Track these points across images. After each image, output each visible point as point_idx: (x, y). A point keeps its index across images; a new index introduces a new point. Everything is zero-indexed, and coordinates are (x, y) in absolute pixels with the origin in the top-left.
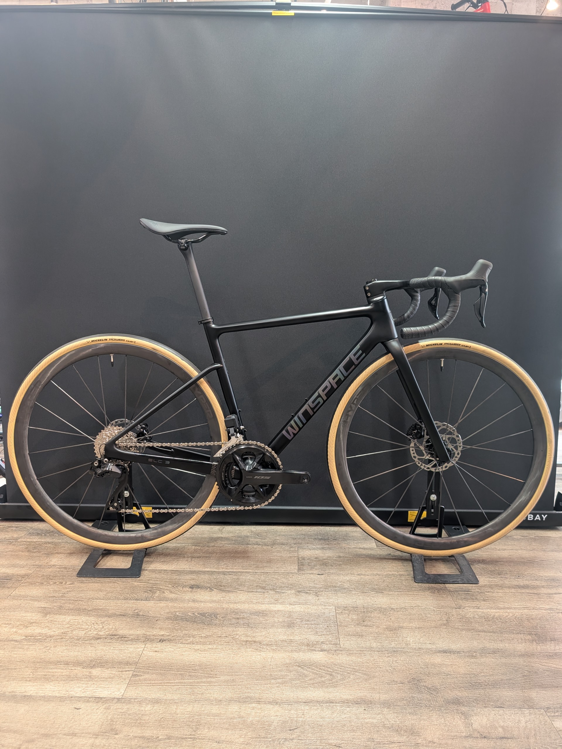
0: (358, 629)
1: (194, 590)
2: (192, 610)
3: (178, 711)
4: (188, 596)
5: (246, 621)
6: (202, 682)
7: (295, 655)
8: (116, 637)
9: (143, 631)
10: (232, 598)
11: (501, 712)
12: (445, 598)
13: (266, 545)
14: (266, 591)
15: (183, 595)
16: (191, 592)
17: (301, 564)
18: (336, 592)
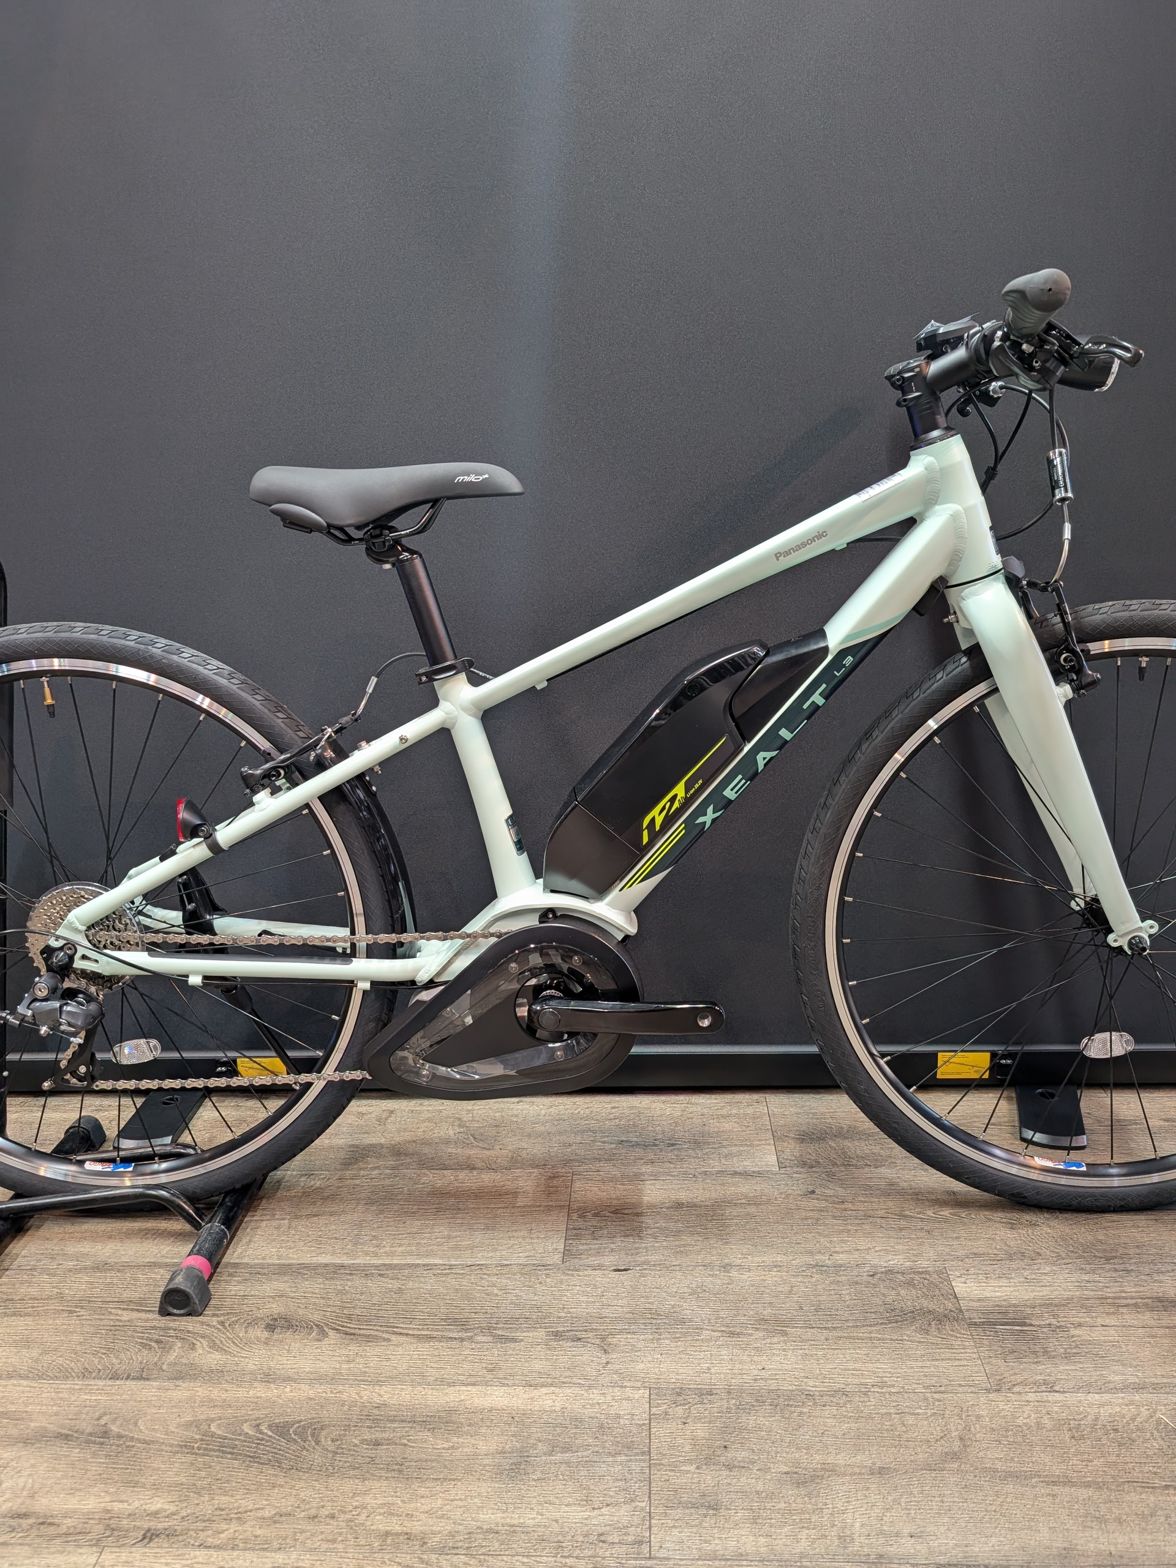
0: (709, 1478)
1: (276, 1335)
2: (257, 1414)
4: (254, 1359)
5: (398, 1455)
8: (25, 1523)
9: (107, 1499)
10: (373, 1363)
12: (959, 1351)
13: (489, 1169)
14: (468, 1334)
15: (242, 1357)
16: (266, 1344)
17: (574, 1232)
18: (657, 1336)
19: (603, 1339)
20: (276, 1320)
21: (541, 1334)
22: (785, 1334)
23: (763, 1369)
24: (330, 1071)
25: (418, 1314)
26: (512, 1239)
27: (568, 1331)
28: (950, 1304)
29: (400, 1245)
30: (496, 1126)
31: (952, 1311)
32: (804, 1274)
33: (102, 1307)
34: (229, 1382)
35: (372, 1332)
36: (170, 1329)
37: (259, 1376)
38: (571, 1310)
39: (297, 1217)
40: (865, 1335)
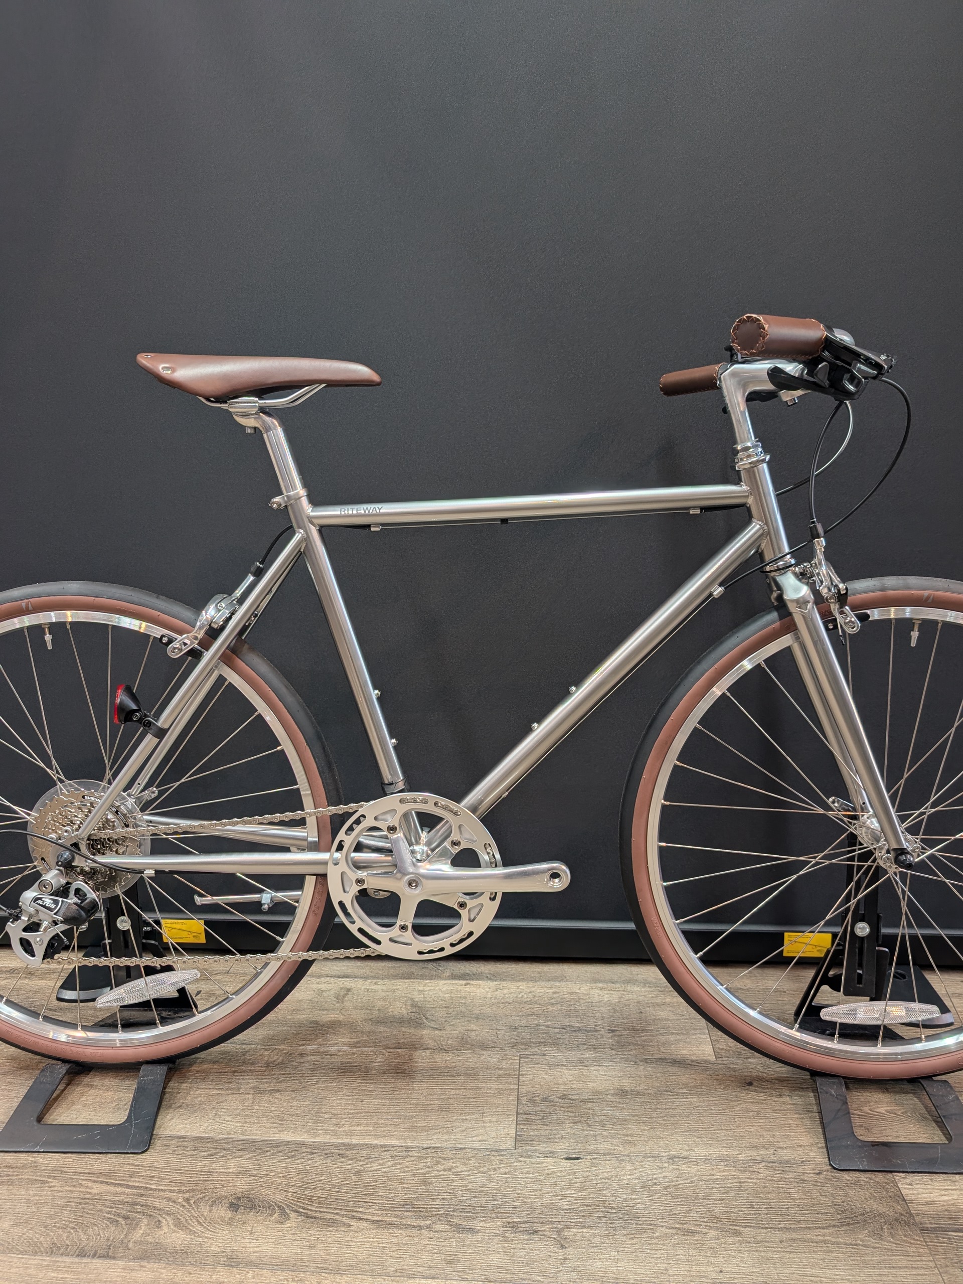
1: (239, 1215)
4: (219, 1240)
10: (334, 1249)
12: (914, 1258)
13: (441, 1049)
14: (427, 1222)
15: (206, 1238)
16: (230, 1224)
17: (525, 1116)
18: (612, 1231)
19: (559, 1233)
20: (239, 1199)
21: (498, 1224)
22: (739, 1234)
23: (721, 1272)
25: (377, 1198)
26: (465, 1121)
27: (524, 1222)
28: (899, 1207)
29: (358, 1125)
30: (446, 1007)
31: (902, 1215)
32: (750, 1169)
33: (73, 1179)
34: (193, 1264)
35: (332, 1216)
36: (137, 1204)
37: (222, 1259)
38: (526, 1200)
39: (261, 1092)
40: (819, 1237)
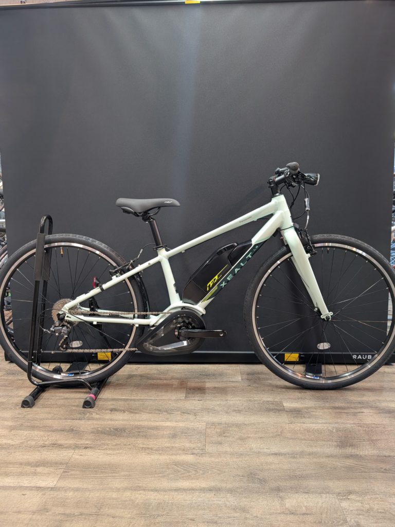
0: (220, 439)
1: (113, 412)
2: (109, 426)
3: (90, 496)
4: (108, 416)
5: (145, 434)
6: (109, 476)
7: (174, 457)
8: (56, 446)
9: (75, 441)
10: (137, 417)
11: (307, 496)
12: (283, 416)
13: (166, 380)
14: (161, 412)
15: (105, 416)
16: (110, 414)
17: (188, 393)
18: (208, 413)
19: (195, 414)
20: (112, 409)
22: (240, 413)
23: (234, 419)
24: (127, 348)
25: (148, 408)
26: (172, 394)
27: (186, 412)
28: (282, 408)
29: (143, 395)
32: (246, 402)
33: (67, 406)
34: (102, 421)
35: (137, 412)
36: (86, 411)
37: (109, 420)
38: (187, 408)
39: (116, 389)
40: (260, 413)
